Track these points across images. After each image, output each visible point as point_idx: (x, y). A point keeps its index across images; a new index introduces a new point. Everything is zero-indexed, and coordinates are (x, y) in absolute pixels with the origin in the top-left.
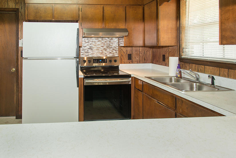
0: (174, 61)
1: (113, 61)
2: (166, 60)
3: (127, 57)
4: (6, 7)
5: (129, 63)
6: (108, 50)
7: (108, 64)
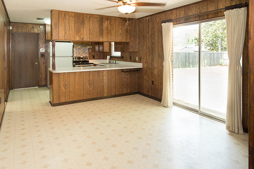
0: (108, 57)
1: (86, 59)
3: (92, 57)
4: (33, 32)
5: (93, 59)
6: (84, 54)
7: (84, 60)
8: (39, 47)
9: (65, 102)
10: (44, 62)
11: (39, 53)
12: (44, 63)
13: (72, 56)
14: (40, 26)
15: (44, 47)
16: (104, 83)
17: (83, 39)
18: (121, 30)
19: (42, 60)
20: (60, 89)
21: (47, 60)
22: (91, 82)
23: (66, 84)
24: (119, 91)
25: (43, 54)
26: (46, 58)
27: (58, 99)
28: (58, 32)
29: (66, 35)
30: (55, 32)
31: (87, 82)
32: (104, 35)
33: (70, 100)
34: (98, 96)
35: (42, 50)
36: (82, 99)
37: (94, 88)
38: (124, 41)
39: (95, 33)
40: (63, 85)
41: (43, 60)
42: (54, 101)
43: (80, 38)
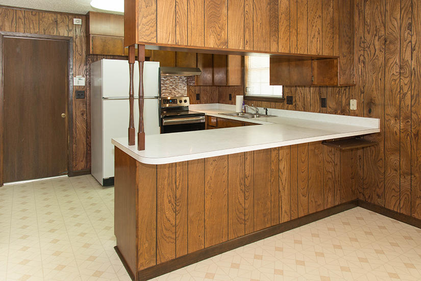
0: (239, 99)
1: (183, 102)
2: (233, 99)
3: (195, 97)
4: (55, 34)
5: (198, 103)
6: (177, 90)
7: (178, 104)
8: (71, 73)
9: (176, 259)
10: (83, 111)
11: (71, 88)
12: (83, 114)
13: (157, 98)
14: (75, 19)
15: (83, 72)
16: (280, 184)
17: (227, 43)
18: (319, 21)
19: (77, 107)
20: (159, 216)
21: (90, 105)
22: (247, 183)
23: (178, 195)
24: (316, 202)
25: (80, 92)
26: (88, 101)
27: (153, 252)
28: (154, 16)
29: (178, 26)
30: (143, 17)
31: (238, 182)
32: (281, 34)
33: (190, 251)
34: (268, 226)
35: (78, 81)
36: (224, 240)
37: (256, 201)
38: (326, 53)
39: (259, 24)
40: (170, 202)
41: (81, 105)
42: (141, 261)
43: (219, 40)
